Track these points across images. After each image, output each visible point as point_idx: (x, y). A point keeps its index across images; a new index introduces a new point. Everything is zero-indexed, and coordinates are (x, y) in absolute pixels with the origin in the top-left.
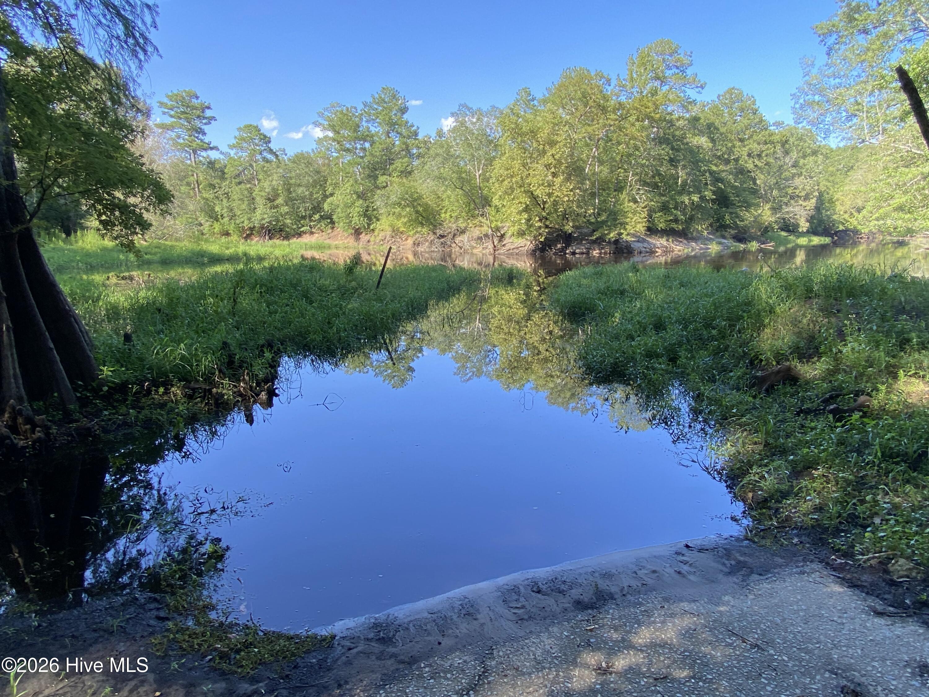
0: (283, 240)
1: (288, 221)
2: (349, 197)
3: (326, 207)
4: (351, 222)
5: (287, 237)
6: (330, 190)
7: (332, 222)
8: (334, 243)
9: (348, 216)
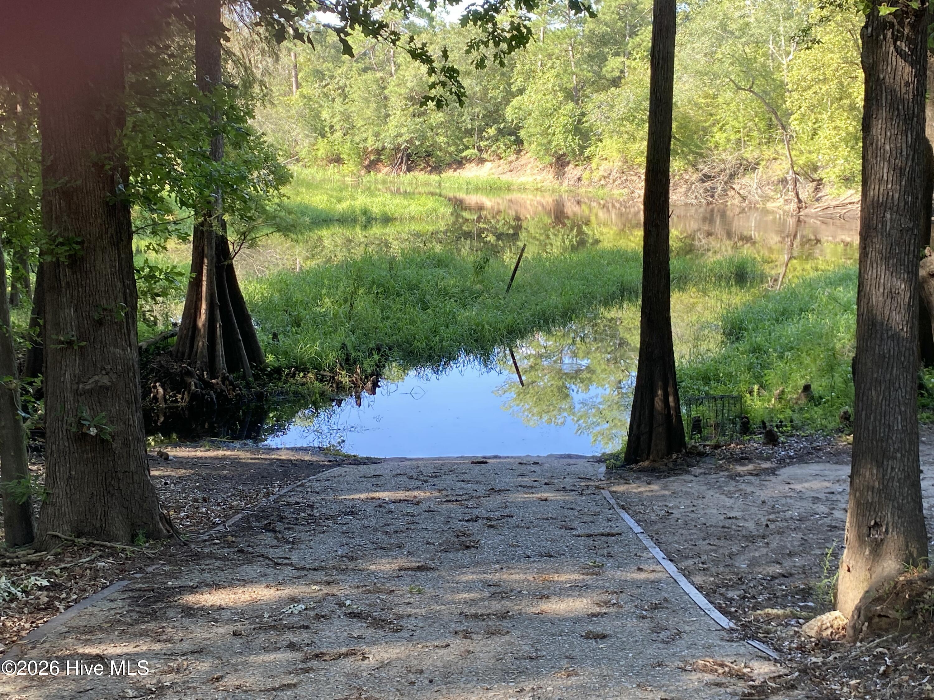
0: (431, 172)
1: (441, 139)
2: (551, 96)
3: (509, 113)
4: (550, 142)
5: (437, 169)
6: (518, 82)
7: (519, 142)
8: (517, 179)
9: (545, 133)
